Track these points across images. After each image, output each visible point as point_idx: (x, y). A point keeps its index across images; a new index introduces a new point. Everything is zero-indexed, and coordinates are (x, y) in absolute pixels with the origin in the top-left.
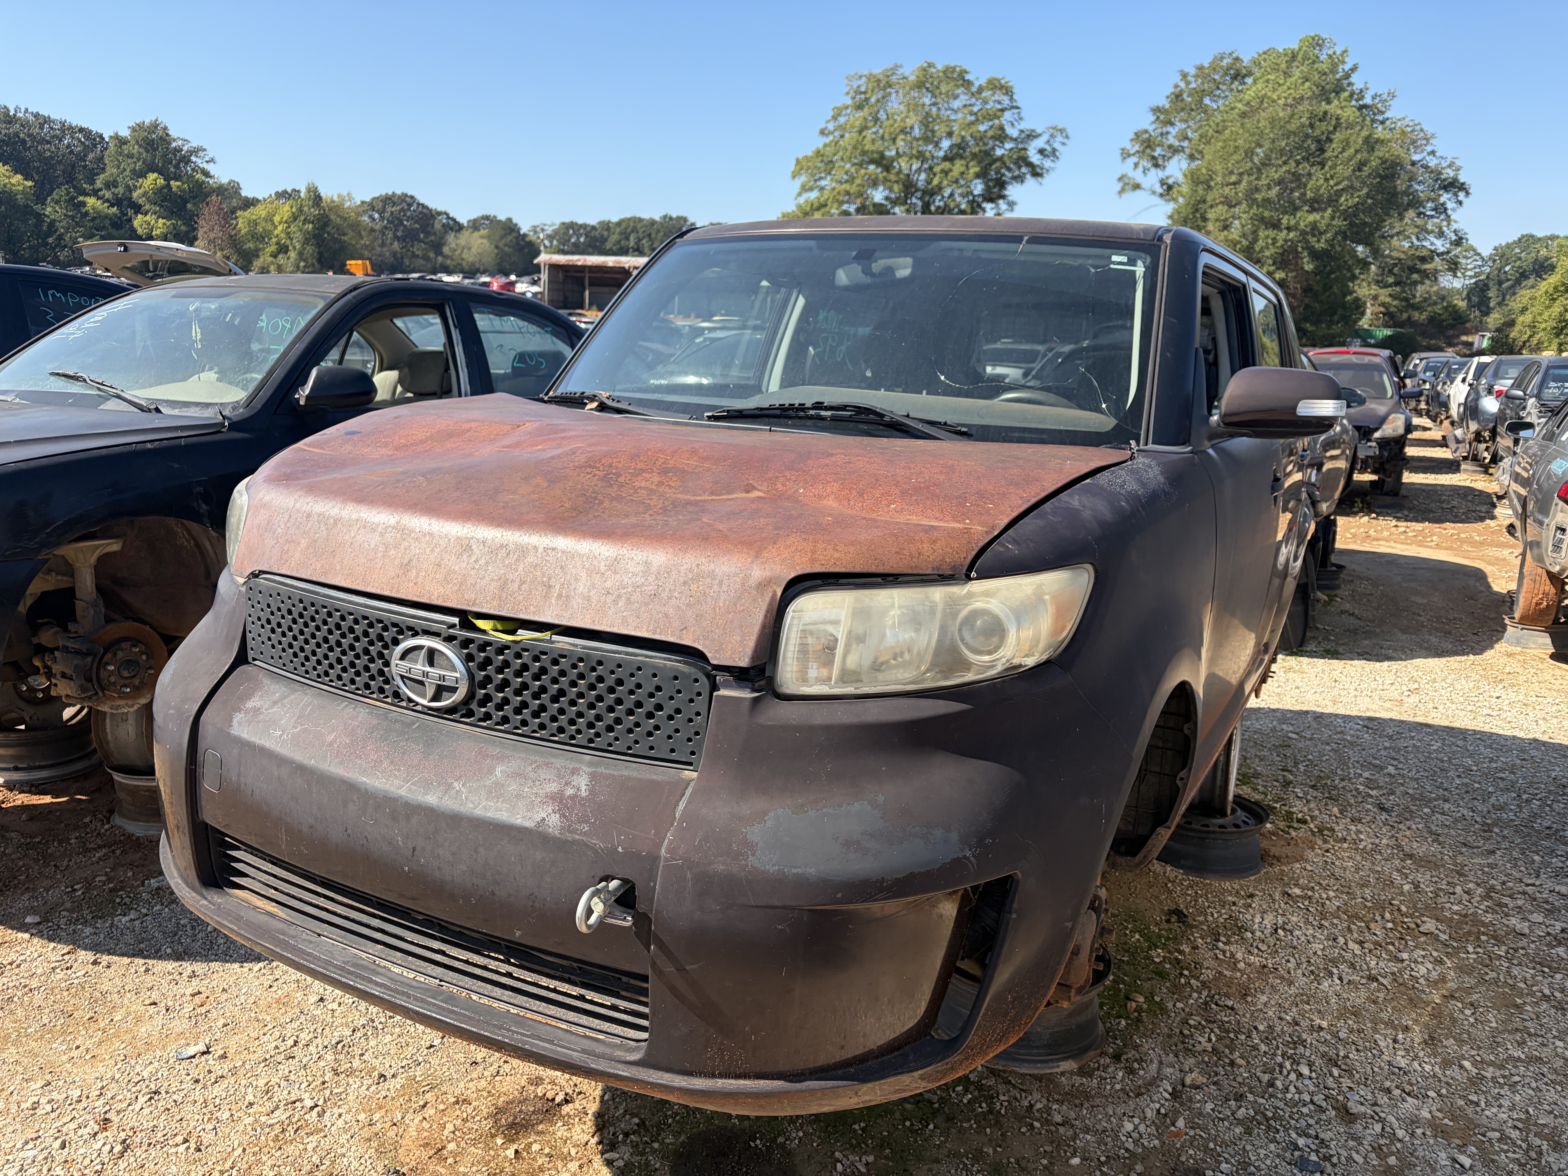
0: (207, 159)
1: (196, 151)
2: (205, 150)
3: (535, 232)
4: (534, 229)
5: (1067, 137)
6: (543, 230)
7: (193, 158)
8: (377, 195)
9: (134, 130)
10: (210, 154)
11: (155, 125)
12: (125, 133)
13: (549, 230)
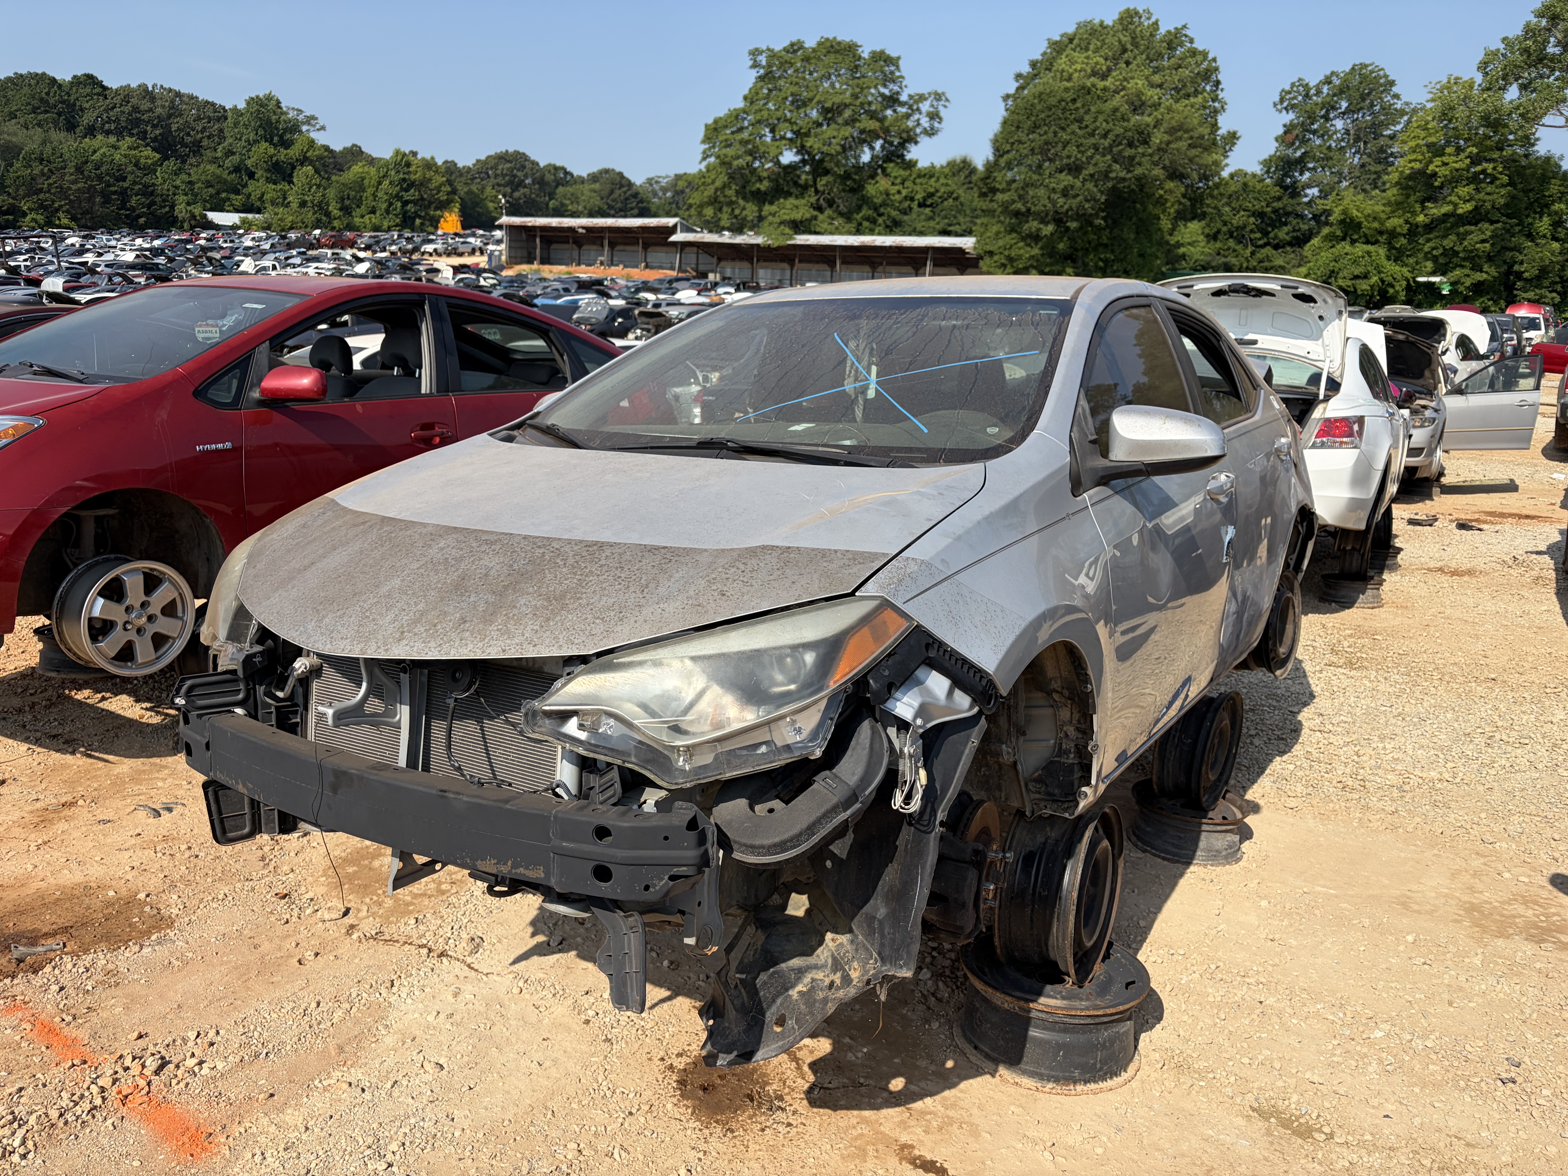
0: (318, 127)
1: (310, 120)
2: (316, 119)
3: (651, 185)
4: (650, 181)
5: (947, 100)
6: (657, 182)
7: (304, 128)
8: (492, 153)
9: (248, 103)
10: (321, 122)
11: (269, 98)
12: (242, 105)
13: (664, 182)
